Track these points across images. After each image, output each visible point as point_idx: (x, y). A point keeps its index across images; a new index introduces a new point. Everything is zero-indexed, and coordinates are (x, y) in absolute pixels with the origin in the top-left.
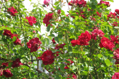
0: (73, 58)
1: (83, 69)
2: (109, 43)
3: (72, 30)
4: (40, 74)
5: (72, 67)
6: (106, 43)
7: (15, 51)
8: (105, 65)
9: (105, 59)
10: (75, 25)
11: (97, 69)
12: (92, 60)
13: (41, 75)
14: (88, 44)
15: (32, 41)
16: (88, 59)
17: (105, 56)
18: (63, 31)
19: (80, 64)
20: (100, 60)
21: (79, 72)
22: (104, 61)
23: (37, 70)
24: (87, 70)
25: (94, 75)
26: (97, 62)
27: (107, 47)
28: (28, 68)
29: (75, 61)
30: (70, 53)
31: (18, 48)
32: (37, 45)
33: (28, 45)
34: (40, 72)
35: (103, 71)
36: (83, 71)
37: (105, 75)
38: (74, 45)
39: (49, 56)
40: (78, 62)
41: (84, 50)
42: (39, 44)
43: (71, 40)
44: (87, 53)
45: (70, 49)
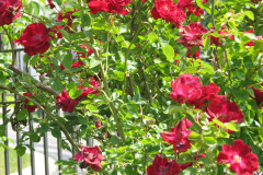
0: (92, 42)
1: (114, 67)
2: (172, 9)
4: (18, 77)
5: (89, 60)
6: (166, 8)
8: (164, 59)
9: (164, 46)
11: (146, 68)
12: (133, 46)
13: (21, 78)
14: (127, 13)
16: (126, 44)
17: (164, 38)
19: (108, 54)
20: (153, 48)
21: (105, 74)
22: (160, 50)
23: (11, 67)
24: (123, 70)
26: (145, 52)
27: (168, 18)
29: (97, 49)
30: (87, 29)
32: (12, 9)
34: (17, 72)
35: (159, 73)
36: (115, 71)
38: (94, 11)
39: (39, 37)
40: (105, 51)
41: (118, 25)
42: (15, 9)
44: (123, 30)
45: (86, 21)
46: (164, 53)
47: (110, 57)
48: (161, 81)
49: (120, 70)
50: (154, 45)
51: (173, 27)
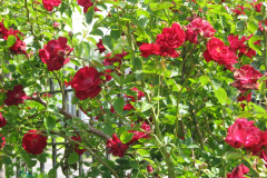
0: (143, 86)
1: (165, 110)
2: (224, 51)
3: (142, 21)
4: (68, 122)
5: (140, 104)
6: (218, 50)
7: (12, 68)
8: (215, 101)
9: (216, 88)
10: (149, 10)
11: (197, 111)
12: (185, 89)
13: (71, 122)
14: (177, 56)
15: (52, 45)
16: (178, 88)
17: (216, 81)
18: (123, 23)
19: (159, 97)
20: (205, 91)
21: (157, 117)
22: (212, 93)
23: (61, 111)
24: (174, 113)
25: (189, 126)
26: (197, 95)
27: (221, 61)
28: (42, 107)
29: (148, 92)
30: (138, 72)
31: (18, 61)
32: (63, 54)
33: (42, 54)
34: (68, 117)
35: (211, 116)
36: (166, 115)
37: (215, 126)
38: (145, 54)
39: (90, 80)
40: (156, 95)
41: (169, 69)
42: (66, 53)
43: (138, 44)
44: (175, 73)
45: (137, 64)
46: (216, 96)
47: (161, 101)
48: (212, 124)
49: (172, 113)
50: (205, 87)
51: (225, 69)
